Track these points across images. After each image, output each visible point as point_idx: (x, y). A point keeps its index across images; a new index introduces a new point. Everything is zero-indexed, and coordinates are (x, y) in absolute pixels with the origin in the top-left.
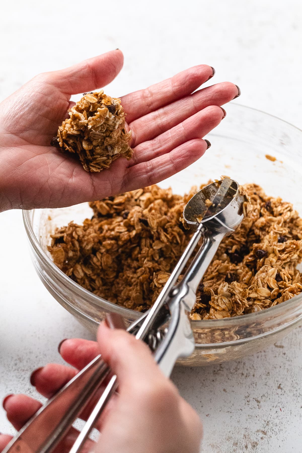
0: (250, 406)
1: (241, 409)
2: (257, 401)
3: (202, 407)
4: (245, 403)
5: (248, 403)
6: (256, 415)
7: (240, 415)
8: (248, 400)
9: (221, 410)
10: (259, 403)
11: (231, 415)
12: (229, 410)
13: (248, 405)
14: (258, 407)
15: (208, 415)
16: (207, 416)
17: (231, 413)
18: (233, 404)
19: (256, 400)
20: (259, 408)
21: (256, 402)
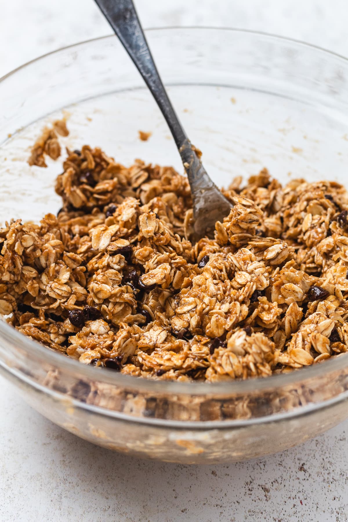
0: (253, 497)
1: (237, 502)
2: (265, 488)
3: (176, 498)
4: (246, 493)
5: (250, 492)
6: (262, 511)
7: (235, 510)
8: (250, 487)
9: (205, 502)
10: (267, 493)
11: (220, 510)
12: (219, 503)
13: (250, 496)
14: (265, 498)
15: (185, 510)
16: (182, 511)
17: (221, 507)
18: (226, 494)
19: (263, 488)
20: (266, 500)
21: (263, 491)
